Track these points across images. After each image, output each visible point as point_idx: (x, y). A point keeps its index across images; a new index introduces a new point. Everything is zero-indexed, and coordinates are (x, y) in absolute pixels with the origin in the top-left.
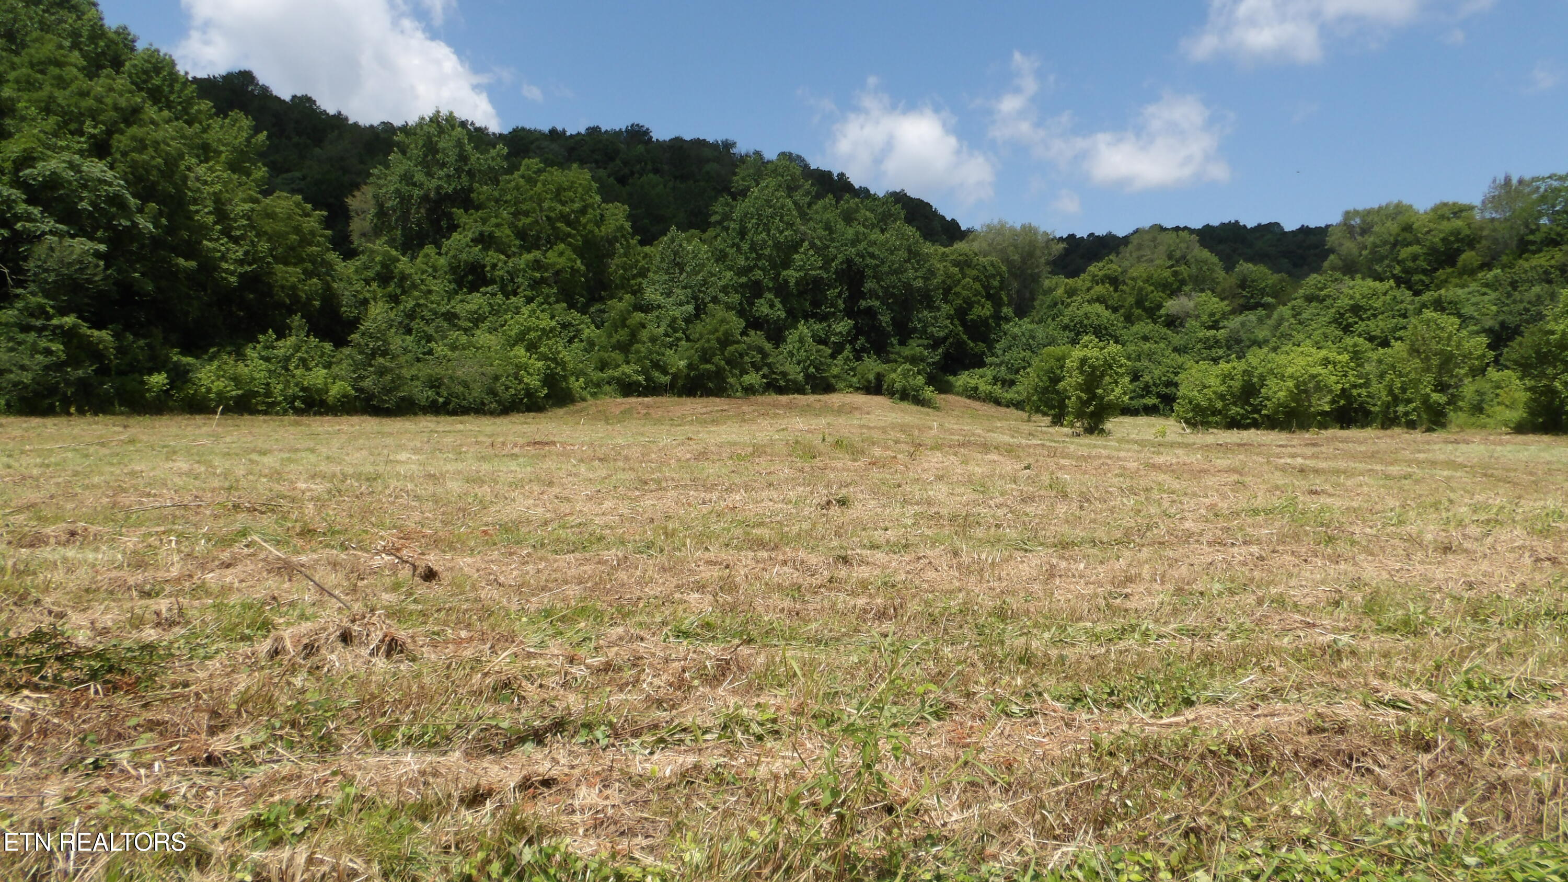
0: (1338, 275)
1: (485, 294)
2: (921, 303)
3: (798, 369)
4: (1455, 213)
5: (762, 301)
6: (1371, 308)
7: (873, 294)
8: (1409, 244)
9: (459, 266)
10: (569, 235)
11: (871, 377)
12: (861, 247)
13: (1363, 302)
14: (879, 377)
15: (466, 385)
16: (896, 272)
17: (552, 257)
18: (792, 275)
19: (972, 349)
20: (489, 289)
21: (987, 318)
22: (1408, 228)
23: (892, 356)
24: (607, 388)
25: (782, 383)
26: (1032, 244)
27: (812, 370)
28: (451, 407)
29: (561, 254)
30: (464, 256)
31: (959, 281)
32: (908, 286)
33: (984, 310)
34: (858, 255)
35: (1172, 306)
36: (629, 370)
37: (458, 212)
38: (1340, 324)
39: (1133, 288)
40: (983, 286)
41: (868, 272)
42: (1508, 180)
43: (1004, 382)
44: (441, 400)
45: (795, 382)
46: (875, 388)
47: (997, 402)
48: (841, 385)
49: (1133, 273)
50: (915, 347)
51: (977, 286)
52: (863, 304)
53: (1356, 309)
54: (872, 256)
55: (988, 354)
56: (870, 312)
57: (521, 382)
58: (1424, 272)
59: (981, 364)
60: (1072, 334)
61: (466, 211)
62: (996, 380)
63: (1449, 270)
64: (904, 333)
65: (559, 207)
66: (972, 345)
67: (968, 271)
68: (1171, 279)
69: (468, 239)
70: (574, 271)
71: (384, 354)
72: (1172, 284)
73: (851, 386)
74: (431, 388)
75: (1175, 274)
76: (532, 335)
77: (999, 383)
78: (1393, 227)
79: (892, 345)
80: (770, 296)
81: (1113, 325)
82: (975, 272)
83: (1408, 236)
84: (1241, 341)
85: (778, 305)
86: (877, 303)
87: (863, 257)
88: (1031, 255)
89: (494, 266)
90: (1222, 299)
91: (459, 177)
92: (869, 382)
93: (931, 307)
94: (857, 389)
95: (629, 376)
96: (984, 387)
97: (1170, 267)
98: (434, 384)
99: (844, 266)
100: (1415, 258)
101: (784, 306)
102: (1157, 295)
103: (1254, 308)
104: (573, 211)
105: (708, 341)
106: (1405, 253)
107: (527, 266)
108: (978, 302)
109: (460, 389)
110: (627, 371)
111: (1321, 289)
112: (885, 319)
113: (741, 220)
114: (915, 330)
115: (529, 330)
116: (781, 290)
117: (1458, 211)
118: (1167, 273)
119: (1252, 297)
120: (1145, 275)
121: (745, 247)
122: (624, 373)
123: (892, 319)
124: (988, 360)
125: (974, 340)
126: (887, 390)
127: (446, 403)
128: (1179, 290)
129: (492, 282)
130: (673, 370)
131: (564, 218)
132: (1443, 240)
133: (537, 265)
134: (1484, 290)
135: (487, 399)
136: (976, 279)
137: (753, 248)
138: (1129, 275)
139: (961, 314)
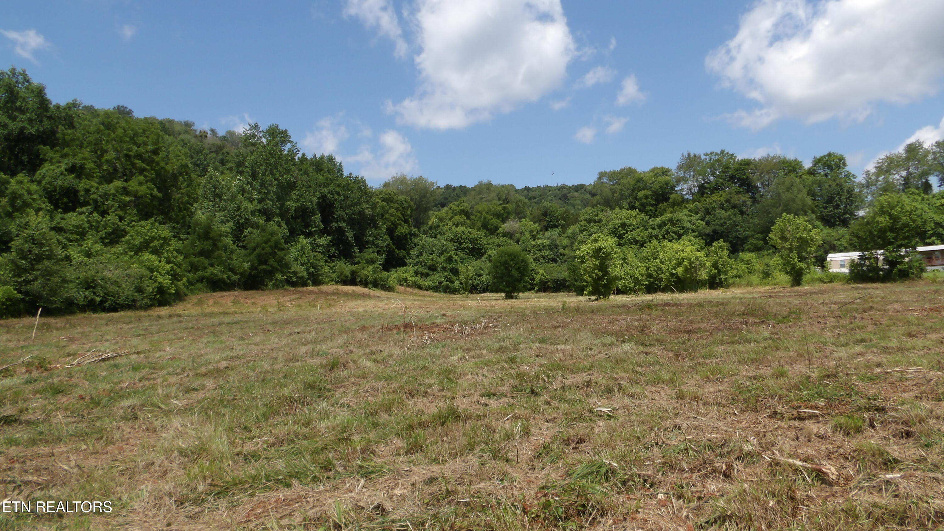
0: (603, 207)
1: (81, 213)
2: (369, 225)
3: (303, 269)
4: (663, 173)
5: (272, 222)
6: (631, 225)
7: (342, 219)
8: (643, 189)
9: (55, 191)
10: (144, 170)
11: (348, 274)
12: (332, 187)
13: (627, 222)
14: (353, 273)
15: (116, 283)
16: (356, 204)
17: (133, 185)
18: (292, 204)
19: (398, 254)
20: (84, 209)
21: (406, 235)
22: (639, 180)
23: (357, 260)
24: (199, 285)
25: (294, 279)
26: (426, 189)
27: (312, 270)
28: (107, 305)
29: (141, 184)
30: (59, 182)
31: (388, 211)
32: (361, 213)
33: (403, 230)
34: (329, 193)
35: (506, 227)
36: (215, 271)
37: (44, 149)
38: (616, 234)
39: (480, 218)
40: (402, 215)
41: (337, 204)
42: (689, 155)
43: (422, 274)
44: (98, 299)
45: (302, 278)
46: (351, 280)
47: (420, 287)
48: (327, 280)
49: (479, 207)
50: (369, 254)
51: (399, 214)
52: (334, 225)
53: (623, 225)
54: (338, 194)
55: (407, 257)
56: (340, 231)
57: (156, 281)
58: (652, 205)
59: (404, 264)
60: (457, 244)
61: (52, 149)
62: (416, 273)
63: (666, 204)
64: (363, 246)
65: (135, 148)
66: (398, 252)
67: (392, 205)
68: (503, 211)
69: (62, 169)
70: (153, 197)
71: (49, 258)
72: (503, 215)
73: (332, 280)
74: (87, 289)
75: (504, 208)
76: (156, 243)
77: (419, 275)
78: (630, 181)
79: (355, 252)
80: (277, 219)
81: (480, 238)
82: (396, 205)
83: (641, 185)
84: (558, 246)
85: (284, 226)
86: (344, 225)
87: (332, 194)
88: (424, 196)
89: (87, 191)
90: (534, 223)
91: (41, 121)
92: (347, 277)
93: (376, 227)
94: (337, 282)
95: (216, 276)
96: (411, 279)
97: (500, 204)
98: (89, 284)
99: (321, 200)
100: (647, 197)
101: (288, 226)
102: (495, 221)
103: (555, 226)
104: (147, 152)
105: (263, 249)
106: (641, 194)
107: (117, 191)
108: (400, 224)
109: (112, 288)
110: (215, 272)
111: (596, 216)
112: (350, 235)
113: (252, 167)
114: (368, 242)
115: (153, 239)
116: (283, 214)
117: (665, 172)
118: (499, 208)
119: (551, 221)
120: (486, 209)
121: (257, 185)
122: (212, 274)
123: (354, 235)
124: (408, 261)
125: (399, 248)
126: (360, 281)
127: (102, 302)
128: (507, 218)
129: (86, 204)
130: (241, 270)
131: (139, 156)
132: (660, 187)
133: (125, 191)
134: (691, 214)
135: (138, 296)
136: (397, 209)
137: (262, 185)
138: (475, 209)
139: (390, 231)
